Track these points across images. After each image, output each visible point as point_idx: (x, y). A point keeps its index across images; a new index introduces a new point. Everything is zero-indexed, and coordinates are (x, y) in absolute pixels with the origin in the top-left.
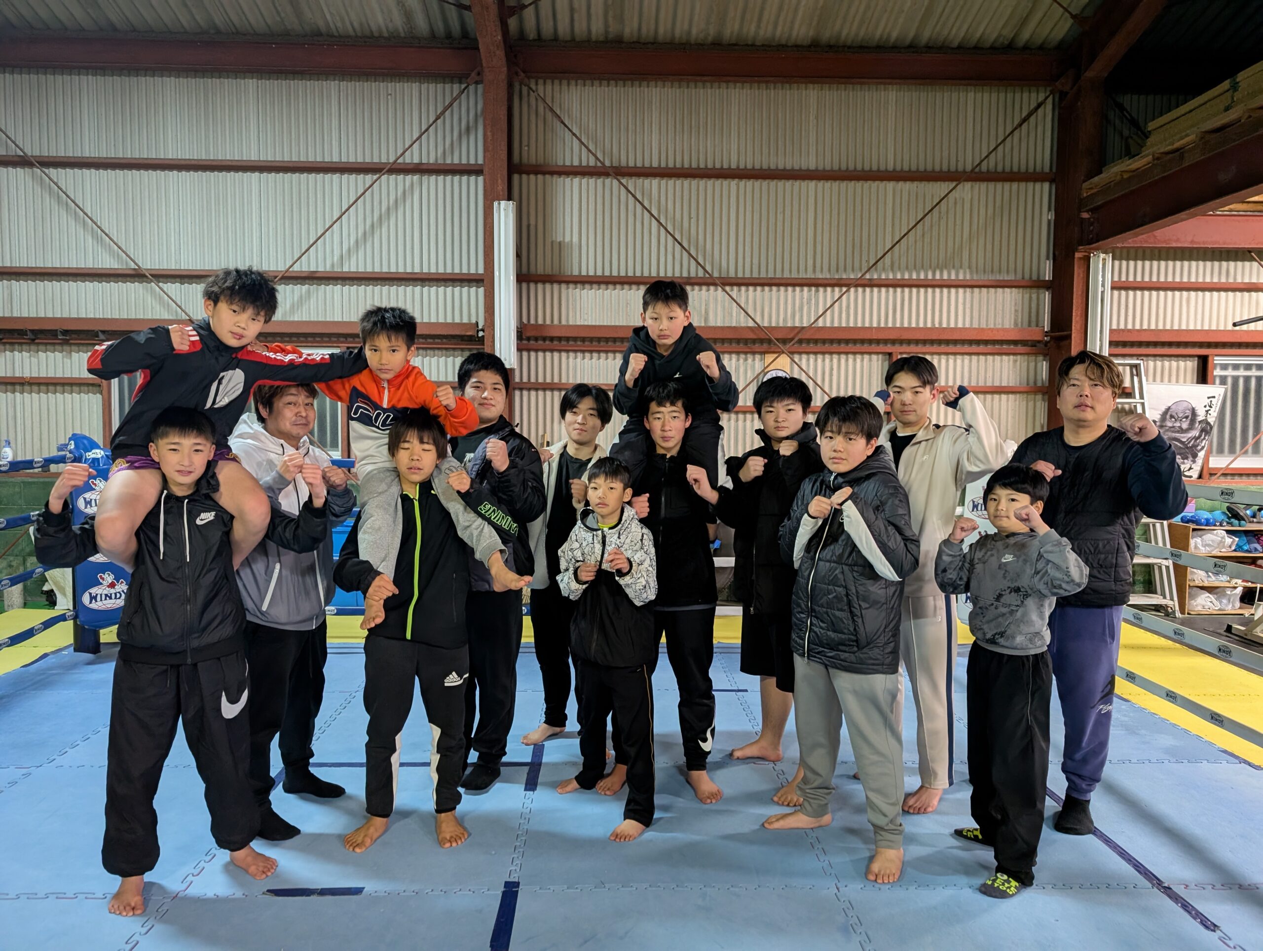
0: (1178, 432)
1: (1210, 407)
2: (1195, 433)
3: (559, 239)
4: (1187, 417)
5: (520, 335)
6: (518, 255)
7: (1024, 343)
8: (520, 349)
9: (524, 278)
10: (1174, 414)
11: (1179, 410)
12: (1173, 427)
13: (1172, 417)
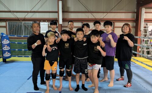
3: (68, 6)
5: (63, 20)
6: (62, 9)
7: (132, 20)
8: (63, 22)
9: (63, 12)
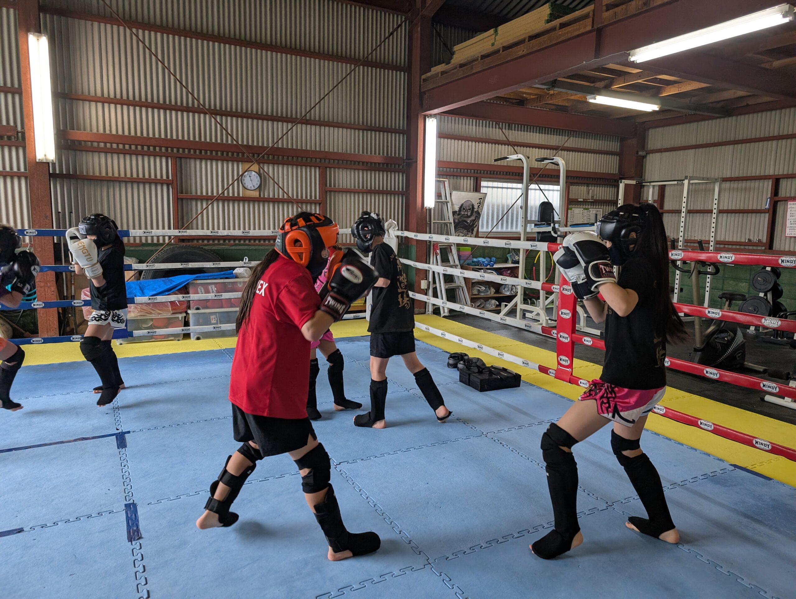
0: (466, 217)
1: (480, 204)
2: (473, 218)
4: (470, 209)
10: (465, 207)
11: (466, 206)
12: (464, 214)
13: (464, 209)
